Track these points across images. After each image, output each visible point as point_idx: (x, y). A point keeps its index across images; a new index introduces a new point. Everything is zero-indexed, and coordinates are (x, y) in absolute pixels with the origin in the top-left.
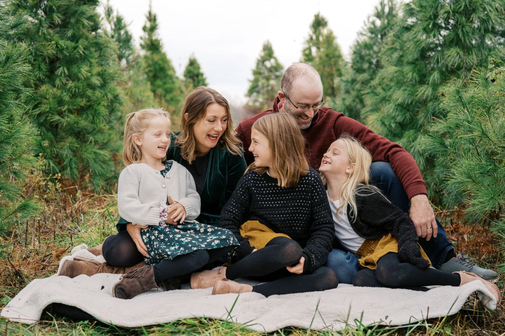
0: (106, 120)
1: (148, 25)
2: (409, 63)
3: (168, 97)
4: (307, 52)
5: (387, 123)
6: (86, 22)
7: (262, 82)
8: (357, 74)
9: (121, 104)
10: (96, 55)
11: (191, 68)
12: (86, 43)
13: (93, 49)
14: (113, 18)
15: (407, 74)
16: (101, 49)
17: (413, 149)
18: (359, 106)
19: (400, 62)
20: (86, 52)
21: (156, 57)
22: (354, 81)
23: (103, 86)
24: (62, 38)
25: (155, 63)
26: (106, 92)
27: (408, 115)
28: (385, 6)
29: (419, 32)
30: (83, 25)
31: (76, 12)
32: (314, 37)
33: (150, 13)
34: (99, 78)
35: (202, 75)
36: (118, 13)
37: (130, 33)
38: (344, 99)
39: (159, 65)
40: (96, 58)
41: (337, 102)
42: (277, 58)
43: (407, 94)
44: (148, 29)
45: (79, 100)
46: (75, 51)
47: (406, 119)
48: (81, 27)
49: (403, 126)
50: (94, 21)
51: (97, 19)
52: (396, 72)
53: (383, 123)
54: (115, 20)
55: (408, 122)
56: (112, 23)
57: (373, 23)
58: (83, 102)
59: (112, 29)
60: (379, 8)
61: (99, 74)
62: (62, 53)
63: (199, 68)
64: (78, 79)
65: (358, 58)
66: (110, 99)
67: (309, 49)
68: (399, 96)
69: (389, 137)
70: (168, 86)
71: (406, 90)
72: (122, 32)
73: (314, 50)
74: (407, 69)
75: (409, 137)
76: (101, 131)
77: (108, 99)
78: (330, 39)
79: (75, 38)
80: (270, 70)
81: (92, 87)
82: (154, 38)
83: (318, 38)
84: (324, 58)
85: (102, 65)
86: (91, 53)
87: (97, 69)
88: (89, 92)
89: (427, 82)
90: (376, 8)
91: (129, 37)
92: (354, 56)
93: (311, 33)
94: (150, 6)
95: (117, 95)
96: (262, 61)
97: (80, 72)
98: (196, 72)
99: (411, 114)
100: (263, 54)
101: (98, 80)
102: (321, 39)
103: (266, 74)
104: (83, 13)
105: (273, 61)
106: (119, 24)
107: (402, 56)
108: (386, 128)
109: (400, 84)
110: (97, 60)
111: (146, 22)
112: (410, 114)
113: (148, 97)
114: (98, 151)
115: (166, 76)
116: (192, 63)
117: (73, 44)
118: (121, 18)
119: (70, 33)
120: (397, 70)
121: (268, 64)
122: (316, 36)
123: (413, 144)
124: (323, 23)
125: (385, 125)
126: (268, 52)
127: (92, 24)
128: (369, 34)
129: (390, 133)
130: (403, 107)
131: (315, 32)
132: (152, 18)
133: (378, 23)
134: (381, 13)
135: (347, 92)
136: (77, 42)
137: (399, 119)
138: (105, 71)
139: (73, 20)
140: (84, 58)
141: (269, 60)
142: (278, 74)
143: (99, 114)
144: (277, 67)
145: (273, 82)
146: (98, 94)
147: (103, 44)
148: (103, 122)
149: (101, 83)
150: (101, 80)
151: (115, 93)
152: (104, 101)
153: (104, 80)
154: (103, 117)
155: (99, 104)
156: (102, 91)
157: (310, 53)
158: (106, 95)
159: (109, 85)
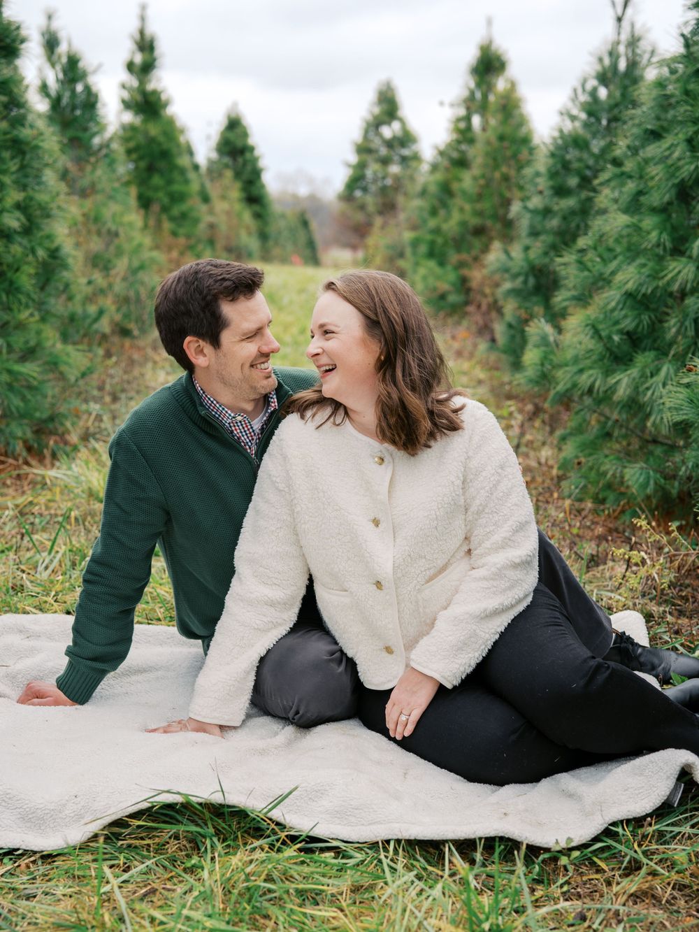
0: (33, 300)
1: (138, 59)
2: (654, 210)
3: (176, 211)
4: (462, 125)
5: (603, 334)
7: (372, 170)
8: (556, 199)
9: (65, 266)
10: (13, 166)
11: (231, 136)
13: (6, 154)
14: (59, 57)
15: (648, 233)
16: (23, 153)
17: (649, 393)
19: (634, 206)
21: (154, 130)
22: (547, 212)
23: (28, 230)
25: (152, 140)
26: (33, 244)
27: (645, 318)
28: (618, 57)
29: (676, 146)
32: (478, 95)
33: (142, 33)
34: (18, 214)
35: (252, 149)
36: (70, 45)
37: (94, 89)
38: (527, 249)
39: (159, 144)
40: (13, 173)
41: (514, 254)
42: (405, 121)
43: (647, 273)
44: (136, 69)
47: (641, 327)
49: (635, 341)
50: (9, 92)
51: (16, 90)
52: (628, 226)
53: (597, 333)
54: (64, 60)
55: (645, 332)
56: (58, 67)
57: (593, 93)
59: (58, 80)
60: (607, 61)
61: (18, 206)
63: (245, 135)
65: (559, 166)
66: (40, 259)
67: (468, 119)
68: (629, 276)
69: (605, 361)
70: (176, 187)
71: (644, 265)
72: (79, 88)
73: (476, 121)
74: (649, 222)
75: (645, 367)
76: (21, 326)
77: (37, 261)
80: (389, 144)
82: (150, 87)
83: (485, 97)
84: (496, 143)
85: (24, 187)
87: (15, 196)
89: (688, 253)
90: (601, 60)
91: (92, 100)
92: (551, 161)
93: (472, 84)
94: (143, 19)
95: (57, 249)
96: (375, 124)
98: (239, 144)
99: (653, 317)
100: (377, 110)
101: (18, 219)
102: (492, 98)
103: (383, 151)
105: (396, 125)
106: (73, 70)
107: (640, 193)
108: (602, 344)
109: (633, 252)
110: (14, 177)
111: (133, 53)
112: (650, 317)
113: (130, 224)
114: (17, 368)
115: (174, 167)
116: (234, 125)
118: (78, 56)
120: (629, 223)
121: (387, 132)
122: (482, 95)
123: (651, 381)
124: (497, 64)
125: (600, 338)
126: (388, 106)
128: (583, 116)
129: (608, 355)
130: (636, 300)
131: (478, 85)
132: (146, 45)
133: (603, 93)
134: (609, 75)
135: (534, 233)
137: (628, 324)
138: (31, 199)
141: (389, 123)
142: (405, 152)
143: (18, 290)
144: (406, 139)
145: (395, 169)
146: (16, 249)
147: (27, 143)
148: (27, 306)
149: (23, 225)
150: (23, 218)
151: (53, 246)
152: (28, 263)
153: (29, 218)
154: (28, 296)
155: (17, 270)
156: (25, 242)
157: (469, 128)
158: (33, 251)
159: (39, 228)
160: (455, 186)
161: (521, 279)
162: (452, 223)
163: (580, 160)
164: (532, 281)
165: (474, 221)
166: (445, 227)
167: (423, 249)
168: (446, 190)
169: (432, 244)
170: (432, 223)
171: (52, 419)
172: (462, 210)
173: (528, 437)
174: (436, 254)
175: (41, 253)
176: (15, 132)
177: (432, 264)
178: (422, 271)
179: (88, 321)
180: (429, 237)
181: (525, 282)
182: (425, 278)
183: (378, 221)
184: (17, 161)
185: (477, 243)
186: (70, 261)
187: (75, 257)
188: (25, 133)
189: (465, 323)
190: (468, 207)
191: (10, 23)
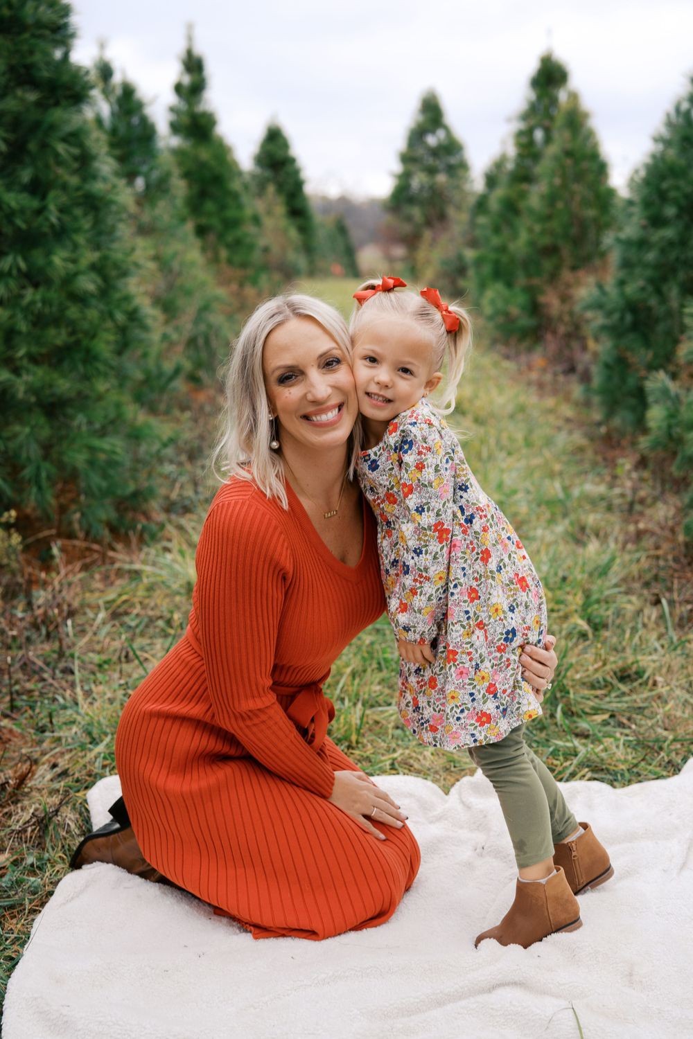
0: (112, 368)
1: (187, 80)
3: (230, 238)
4: (524, 140)
6: (61, 148)
7: (418, 179)
9: (145, 328)
10: (86, 224)
11: (272, 147)
12: (64, 199)
13: (78, 212)
14: (114, 89)
16: (97, 209)
18: (653, 302)
20: (66, 218)
21: (205, 154)
22: (642, 244)
23: (106, 291)
24: (9, 188)
25: (203, 165)
26: (111, 307)
30: (57, 155)
31: (37, 125)
32: (540, 109)
33: (189, 52)
34: (93, 276)
35: (293, 160)
37: (151, 121)
38: (622, 283)
39: (211, 169)
40: (86, 231)
41: (607, 289)
42: (450, 128)
44: (185, 91)
45: (52, 332)
46: (40, 219)
48: (51, 161)
50: (81, 145)
54: (119, 91)
56: (113, 99)
57: (688, 115)
58: (58, 337)
59: (112, 112)
61: (94, 267)
62: (11, 222)
63: (286, 146)
64: (48, 282)
65: (655, 196)
66: (119, 323)
67: (530, 133)
70: (230, 213)
72: (135, 120)
73: (539, 135)
77: (116, 326)
78: (576, 121)
79: (38, 188)
80: (436, 153)
81: (81, 299)
82: (201, 109)
83: (548, 110)
84: (564, 159)
85: (97, 247)
86: (75, 219)
87: (89, 257)
88: (73, 312)
91: (149, 132)
93: (532, 97)
94: (190, 38)
95: (135, 311)
96: (420, 131)
97: (50, 263)
98: (280, 155)
100: (421, 119)
101: (94, 282)
102: (553, 111)
104: (52, 127)
105: (441, 134)
106: (128, 102)
110: (88, 235)
111: (181, 74)
114: (96, 442)
115: (226, 192)
116: (274, 136)
117: (35, 204)
118: (132, 88)
119: (26, 175)
121: (431, 140)
122: (545, 108)
124: (557, 76)
126: (433, 114)
127: (76, 151)
131: (540, 98)
132: (194, 65)
135: (626, 264)
136: (44, 197)
138: (107, 258)
139: (32, 146)
140: (61, 234)
141: (433, 132)
142: (453, 160)
143: (96, 358)
144: (451, 148)
145: (441, 178)
146: (93, 314)
147: (101, 199)
148: (106, 375)
149: (99, 288)
150: (99, 281)
151: (130, 308)
152: (107, 330)
153: (105, 278)
154: (106, 363)
155: (93, 336)
156: (102, 306)
157: (531, 143)
158: (111, 315)
159: (114, 288)
160: (522, 205)
161: (616, 316)
162: (520, 243)
163: (677, 188)
164: (629, 318)
165: (546, 241)
166: (512, 247)
167: (487, 269)
168: (511, 208)
169: (497, 263)
170: (496, 241)
171: (136, 494)
172: (530, 230)
173: (642, 493)
174: (502, 272)
175: (120, 317)
176: (87, 187)
177: (499, 287)
178: (489, 294)
179: (163, 380)
180: (492, 256)
181: (622, 319)
182: (493, 302)
183: (427, 234)
184: (90, 218)
185: (547, 265)
186: (149, 322)
187: (155, 318)
188: (98, 187)
189: (539, 350)
190: (537, 228)
191: (79, 68)
